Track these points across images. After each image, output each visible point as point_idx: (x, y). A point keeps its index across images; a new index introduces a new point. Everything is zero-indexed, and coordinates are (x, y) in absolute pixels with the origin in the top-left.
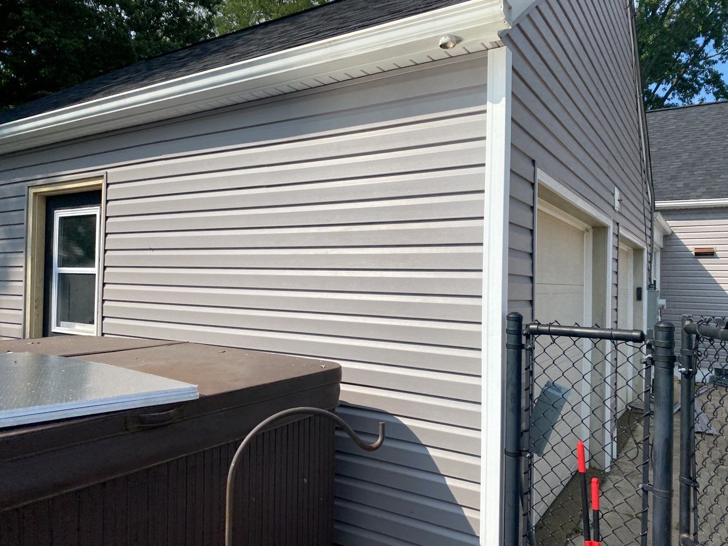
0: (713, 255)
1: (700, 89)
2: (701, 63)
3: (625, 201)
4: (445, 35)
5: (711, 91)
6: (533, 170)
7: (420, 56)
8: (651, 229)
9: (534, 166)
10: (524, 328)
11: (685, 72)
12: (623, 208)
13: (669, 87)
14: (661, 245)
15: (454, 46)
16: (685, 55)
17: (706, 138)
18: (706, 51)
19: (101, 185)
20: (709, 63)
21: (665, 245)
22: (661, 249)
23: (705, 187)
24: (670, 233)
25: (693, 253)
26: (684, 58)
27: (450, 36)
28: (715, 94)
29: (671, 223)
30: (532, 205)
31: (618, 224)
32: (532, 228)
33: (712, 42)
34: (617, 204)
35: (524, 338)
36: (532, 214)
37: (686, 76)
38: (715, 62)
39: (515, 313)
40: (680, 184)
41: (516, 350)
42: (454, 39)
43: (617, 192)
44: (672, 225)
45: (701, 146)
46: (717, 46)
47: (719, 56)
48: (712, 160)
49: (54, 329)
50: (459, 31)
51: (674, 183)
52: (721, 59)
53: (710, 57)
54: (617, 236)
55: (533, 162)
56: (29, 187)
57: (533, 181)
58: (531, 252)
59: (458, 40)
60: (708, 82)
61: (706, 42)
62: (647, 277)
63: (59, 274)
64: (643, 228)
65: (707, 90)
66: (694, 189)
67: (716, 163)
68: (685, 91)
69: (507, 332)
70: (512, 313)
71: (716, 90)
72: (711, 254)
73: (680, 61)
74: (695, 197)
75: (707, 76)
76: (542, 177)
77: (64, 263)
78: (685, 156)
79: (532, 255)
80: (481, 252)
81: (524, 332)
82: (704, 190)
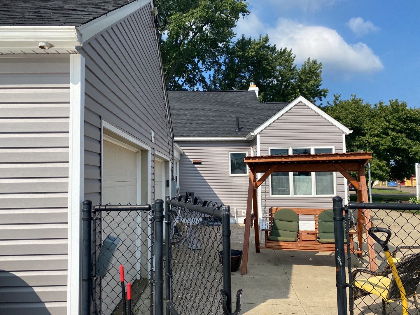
0: (200, 163)
1: (197, 84)
2: (197, 71)
3: (157, 137)
4: (42, 42)
5: (201, 85)
6: (100, 122)
7: (28, 49)
8: (173, 151)
9: (101, 119)
10: (92, 208)
11: (190, 74)
12: (156, 141)
13: (184, 80)
14: (179, 158)
15: (49, 49)
16: (190, 66)
17: (197, 108)
18: (199, 66)
20: (199, 71)
21: (181, 159)
22: (179, 160)
23: (197, 131)
24: (182, 152)
25: (193, 162)
26: (190, 67)
27: (45, 42)
28: (203, 87)
29: (182, 148)
30: (100, 140)
31: (154, 149)
32: (100, 153)
33: (201, 62)
34: (153, 139)
35: (92, 214)
36: (100, 145)
37: (191, 76)
38: (203, 72)
39: (88, 200)
40: (186, 129)
41: (88, 221)
42: (48, 45)
43: (153, 132)
44: (183, 148)
45: (195, 111)
46: (203, 63)
47: (204, 69)
48: (199, 119)
50: (51, 41)
51: (184, 128)
52: (205, 70)
53: (200, 69)
54: (154, 155)
55: (100, 117)
57: (100, 128)
58: (99, 165)
59: (51, 46)
60: (200, 80)
61: (198, 61)
62: (171, 175)
64: (168, 151)
65: (200, 84)
66: (192, 132)
67: (201, 120)
68: (191, 83)
69: (82, 211)
70: (86, 201)
71: (203, 85)
72: (199, 163)
73: (188, 68)
74: (192, 136)
75: (199, 78)
76: (105, 124)
78: (188, 115)
79: (100, 167)
80: (67, 166)
81: (92, 211)
82: (196, 133)
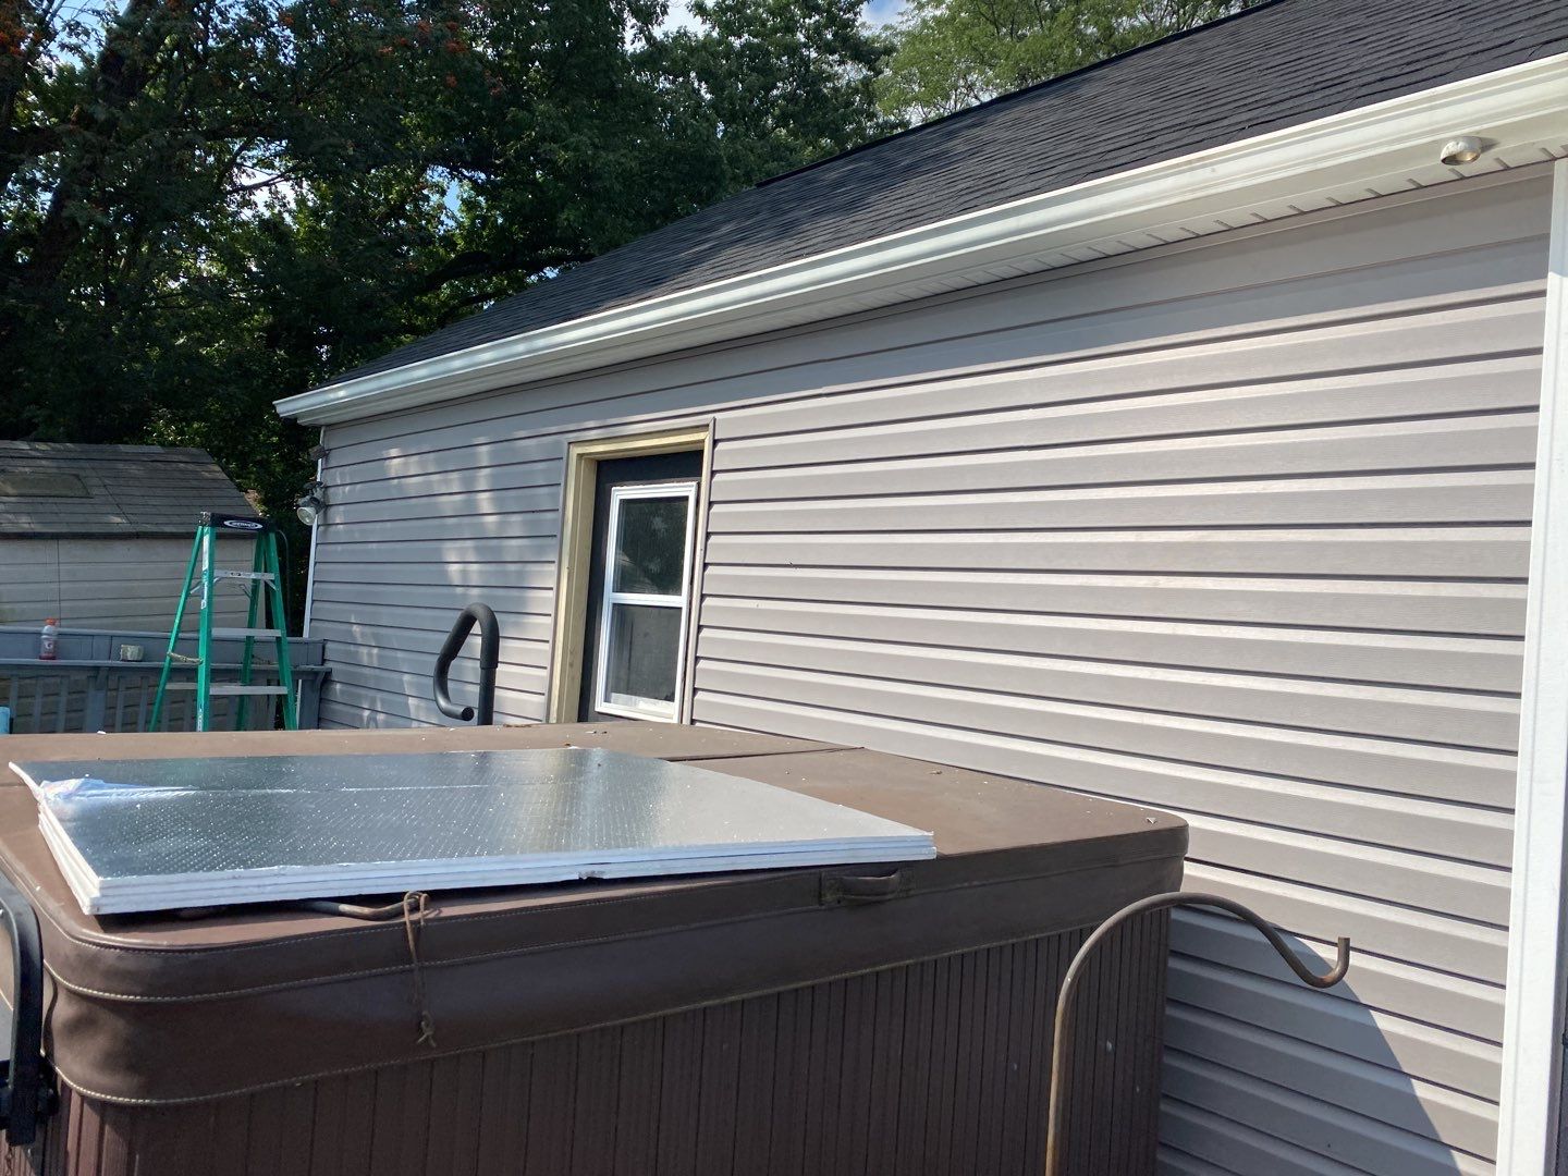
4: (1455, 138)
7: (1390, 180)
15: (1474, 158)
19: (703, 441)
49: (600, 706)
50: (1490, 129)
56: (570, 443)
59: (1487, 147)
63: (614, 605)
77: (624, 584)
80: (1522, 597)
